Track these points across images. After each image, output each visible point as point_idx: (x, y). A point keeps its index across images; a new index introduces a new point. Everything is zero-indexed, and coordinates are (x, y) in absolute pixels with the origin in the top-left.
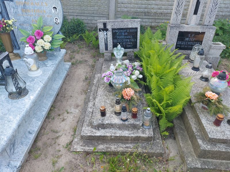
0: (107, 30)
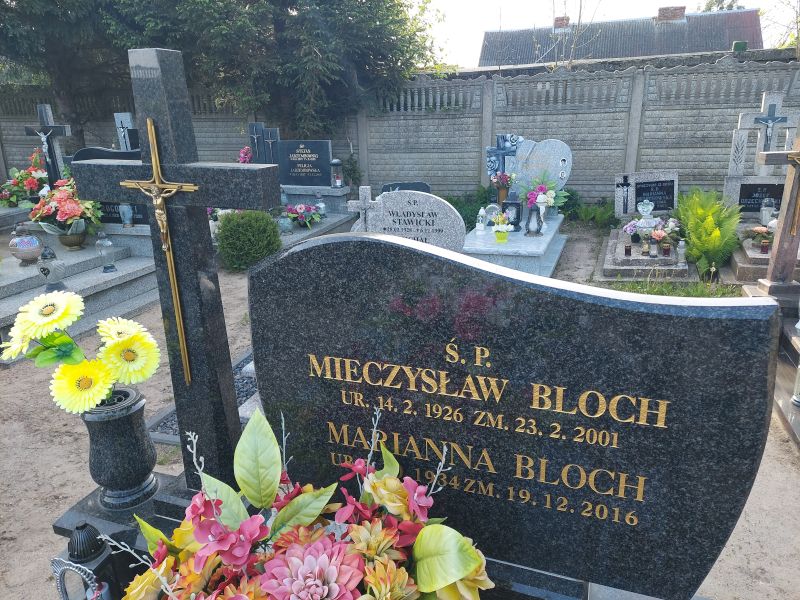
0: (628, 185)
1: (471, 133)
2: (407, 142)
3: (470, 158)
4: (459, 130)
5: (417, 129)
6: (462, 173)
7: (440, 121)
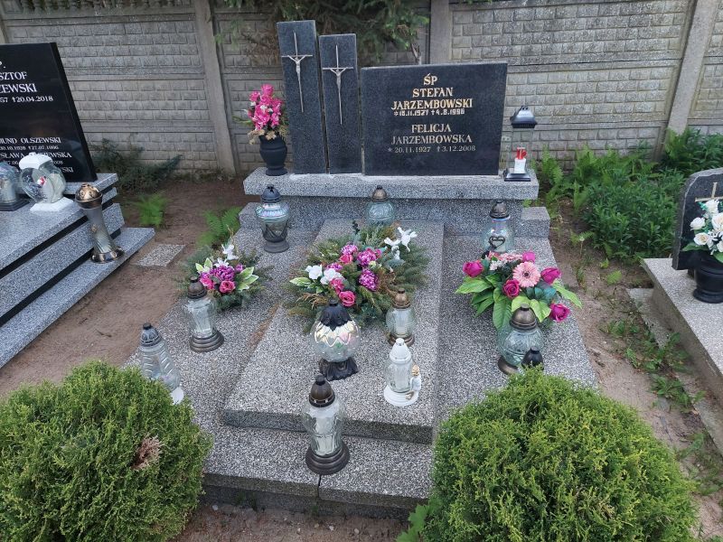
1: (664, 30)
2: (530, 52)
3: (655, 78)
4: (639, 26)
5: (553, 25)
6: (630, 107)
7: (604, 8)
